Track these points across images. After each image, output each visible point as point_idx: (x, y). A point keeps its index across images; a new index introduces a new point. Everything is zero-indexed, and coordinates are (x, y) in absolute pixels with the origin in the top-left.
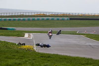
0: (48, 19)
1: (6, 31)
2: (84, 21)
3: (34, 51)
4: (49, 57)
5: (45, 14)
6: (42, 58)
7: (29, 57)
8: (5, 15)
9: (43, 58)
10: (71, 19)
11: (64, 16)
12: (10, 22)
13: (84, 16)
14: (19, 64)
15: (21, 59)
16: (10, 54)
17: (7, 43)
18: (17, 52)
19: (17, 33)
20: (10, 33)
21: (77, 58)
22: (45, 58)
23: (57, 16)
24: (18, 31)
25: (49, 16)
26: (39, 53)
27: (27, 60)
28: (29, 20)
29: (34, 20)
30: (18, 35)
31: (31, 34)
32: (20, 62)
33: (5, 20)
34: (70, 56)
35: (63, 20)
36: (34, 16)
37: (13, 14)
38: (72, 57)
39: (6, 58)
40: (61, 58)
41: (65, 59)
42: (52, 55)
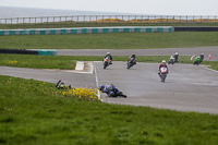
0: (126, 31)
1: (34, 56)
2: (206, 33)
3: (97, 100)
4: (130, 113)
5: (120, 18)
6: (113, 115)
7: (85, 114)
8: (33, 21)
9: (117, 116)
10: (176, 29)
11: (162, 22)
12: (43, 37)
13: (206, 21)
14: (65, 129)
15: (68, 117)
16: (45, 108)
17: (38, 83)
18: (60, 103)
19: (59, 62)
20: (43, 62)
21: (193, 114)
22: (121, 116)
23: (147, 22)
24: (61, 58)
25: (129, 23)
26: (108, 105)
27: (81, 120)
28: (84, 32)
29: (95, 32)
30: (62, 67)
31: (90, 64)
32: (67, 125)
33: (32, 33)
34: (175, 111)
35: (159, 31)
36: (96, 24)
37: (51, 20)
38: (180, 113)
39: (36, 116)
40: (156, 116)
41: (166, 116)
42: (136, 108)
